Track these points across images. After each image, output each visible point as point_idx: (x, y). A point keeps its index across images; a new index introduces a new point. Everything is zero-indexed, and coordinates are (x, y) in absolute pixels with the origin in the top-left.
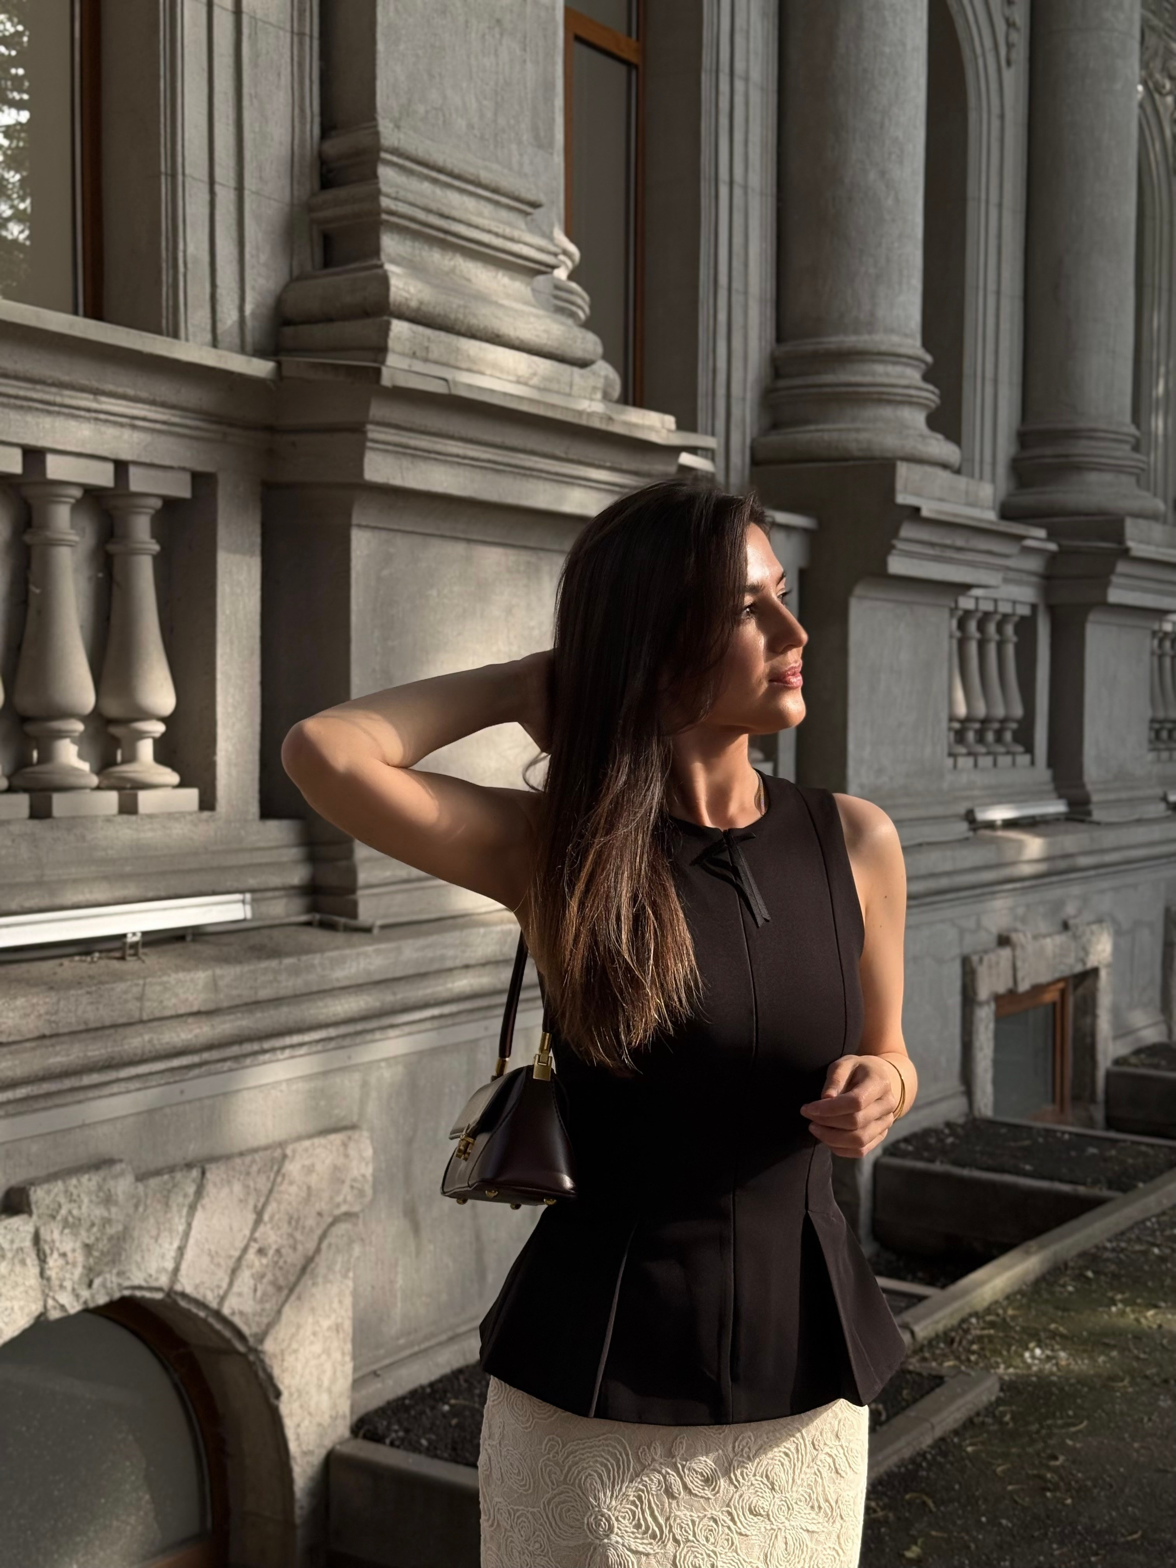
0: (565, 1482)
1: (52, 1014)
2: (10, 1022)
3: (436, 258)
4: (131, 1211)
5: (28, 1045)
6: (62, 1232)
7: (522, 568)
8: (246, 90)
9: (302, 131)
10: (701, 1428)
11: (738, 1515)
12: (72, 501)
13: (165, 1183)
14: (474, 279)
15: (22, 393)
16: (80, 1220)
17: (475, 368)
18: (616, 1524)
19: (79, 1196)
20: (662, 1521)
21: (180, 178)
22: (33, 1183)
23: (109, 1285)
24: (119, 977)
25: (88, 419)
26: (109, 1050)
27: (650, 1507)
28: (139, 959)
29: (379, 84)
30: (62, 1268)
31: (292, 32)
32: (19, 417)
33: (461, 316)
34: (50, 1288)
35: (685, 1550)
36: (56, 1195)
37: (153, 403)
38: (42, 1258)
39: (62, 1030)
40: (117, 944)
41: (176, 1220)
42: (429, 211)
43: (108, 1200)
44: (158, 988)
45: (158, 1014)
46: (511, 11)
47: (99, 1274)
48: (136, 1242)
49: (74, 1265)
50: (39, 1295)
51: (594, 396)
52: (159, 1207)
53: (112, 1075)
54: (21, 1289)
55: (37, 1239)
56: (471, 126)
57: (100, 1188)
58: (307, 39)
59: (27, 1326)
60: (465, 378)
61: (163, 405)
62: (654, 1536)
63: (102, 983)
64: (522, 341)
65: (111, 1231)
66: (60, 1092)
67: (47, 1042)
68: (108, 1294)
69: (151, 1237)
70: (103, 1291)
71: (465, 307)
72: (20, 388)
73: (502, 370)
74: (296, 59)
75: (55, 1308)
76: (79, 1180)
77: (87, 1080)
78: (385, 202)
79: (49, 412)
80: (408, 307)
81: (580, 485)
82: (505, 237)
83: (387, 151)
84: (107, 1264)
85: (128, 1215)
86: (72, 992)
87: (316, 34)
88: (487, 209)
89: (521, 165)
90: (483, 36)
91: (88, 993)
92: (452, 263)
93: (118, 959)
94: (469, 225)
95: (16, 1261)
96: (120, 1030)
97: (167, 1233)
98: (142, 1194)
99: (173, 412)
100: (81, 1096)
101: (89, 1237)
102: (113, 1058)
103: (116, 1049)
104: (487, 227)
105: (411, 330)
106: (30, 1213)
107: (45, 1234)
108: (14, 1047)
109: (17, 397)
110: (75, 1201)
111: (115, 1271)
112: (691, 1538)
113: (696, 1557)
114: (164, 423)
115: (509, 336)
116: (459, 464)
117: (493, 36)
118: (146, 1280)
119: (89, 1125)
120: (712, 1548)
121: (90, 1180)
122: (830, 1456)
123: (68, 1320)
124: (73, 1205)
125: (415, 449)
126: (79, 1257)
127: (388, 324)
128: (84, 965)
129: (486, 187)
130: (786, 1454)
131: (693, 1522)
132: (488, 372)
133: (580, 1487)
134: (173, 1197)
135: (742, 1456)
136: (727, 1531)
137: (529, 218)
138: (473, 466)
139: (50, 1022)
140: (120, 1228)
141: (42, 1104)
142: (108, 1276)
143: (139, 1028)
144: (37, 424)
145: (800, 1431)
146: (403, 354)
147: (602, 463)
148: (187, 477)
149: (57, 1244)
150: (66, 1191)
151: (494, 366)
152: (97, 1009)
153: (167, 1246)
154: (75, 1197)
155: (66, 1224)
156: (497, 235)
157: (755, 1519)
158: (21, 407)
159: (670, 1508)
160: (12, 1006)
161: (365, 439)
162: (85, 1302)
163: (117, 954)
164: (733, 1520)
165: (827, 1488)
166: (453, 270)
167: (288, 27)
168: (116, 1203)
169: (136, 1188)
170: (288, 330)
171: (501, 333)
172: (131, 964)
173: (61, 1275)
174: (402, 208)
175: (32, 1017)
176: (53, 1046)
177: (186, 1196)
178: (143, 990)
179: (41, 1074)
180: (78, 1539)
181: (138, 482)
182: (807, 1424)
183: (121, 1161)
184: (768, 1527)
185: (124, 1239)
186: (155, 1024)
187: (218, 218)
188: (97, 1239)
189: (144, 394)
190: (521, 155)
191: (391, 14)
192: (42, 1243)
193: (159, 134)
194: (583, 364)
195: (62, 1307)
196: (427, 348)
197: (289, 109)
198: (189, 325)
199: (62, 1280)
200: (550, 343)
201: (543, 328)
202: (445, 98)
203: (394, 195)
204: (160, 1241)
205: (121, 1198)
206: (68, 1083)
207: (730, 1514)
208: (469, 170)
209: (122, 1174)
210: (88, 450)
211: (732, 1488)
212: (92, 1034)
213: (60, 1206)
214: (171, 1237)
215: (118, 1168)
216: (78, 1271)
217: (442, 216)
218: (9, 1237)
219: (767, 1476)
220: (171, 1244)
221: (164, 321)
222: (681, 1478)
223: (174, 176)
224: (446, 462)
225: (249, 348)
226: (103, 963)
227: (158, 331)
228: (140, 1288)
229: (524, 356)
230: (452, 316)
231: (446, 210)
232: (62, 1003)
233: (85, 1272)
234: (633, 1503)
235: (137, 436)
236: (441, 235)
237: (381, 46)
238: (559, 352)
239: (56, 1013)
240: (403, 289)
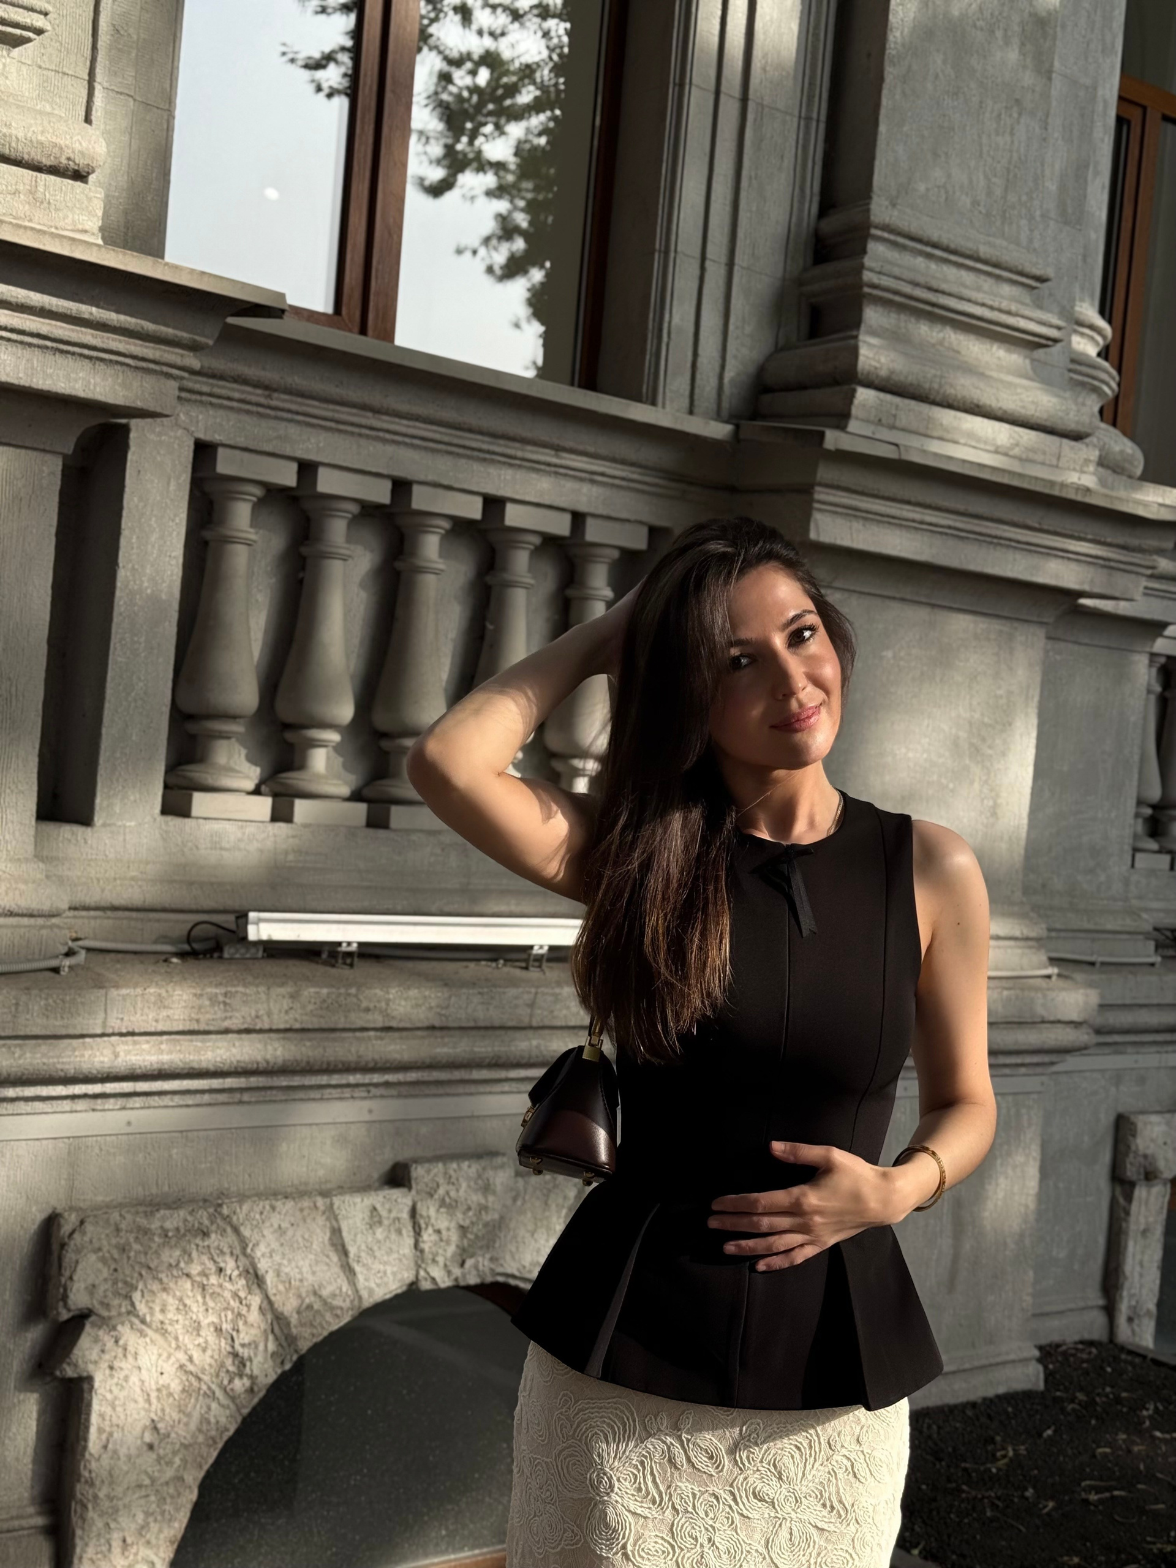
0: (573, 1437)
1: (442, 1008)
2: (401, 1010)
3: (925, 331)
4: (509, 1202)
5: (419, 1033)
6: (438, 1211)
7: (992, 636)
8: (745, 173)
9: (801, 210)
10: (708, 1407)
11: (741, 1497)
12: (532, 547)
13: (546, 1183)
14: (963, 352)
15: (485, 447)
16: (456, 1202)
17: (949, 436)
18: (617, 1484)
19: (457, 1179)
20: (662, 1488)
21: (672, 255)
22: (416, 1161)
23: (481, 1267)
24: (514, 983)
25: (549, 473)
26: (496, 1049)
27: (652, 1474)
28: (542, 971)
29: (877, 163)
30: (435, 1244)
31: (800, 117)
32: (482, 469)
33: (936, 386)
34: (423, 1260)
35: (683, 1520)
36: (435, 1175)
37: (614, 460)
38: (417, 1232)
39: (451, 1024)
40: (524, 956)
41: (554, 1219)
42: (916, 284)
43: (487, 1189)
44: (550, 998)
45: (547, 1023)
46: (1033, 91)
47: (472, 1256)
48: (511, 1233)
49: (448, 1242)
50: (412, 1265)
51: (1085, 469)
52: (538, 1203)
53: (502, 1074)
54: (395, 1256)
55: (413, 1212)
56: (975, 203)
57: (479, 1176)
58: (814, 124)
59: (399, 1291)
60: (935, 447)
61: (623, 462)
62: (654, 1502)
63: (495, 986)
64: (1005, 412)
65: (487, 1217)
66: (450, 1082)
67: (438, 1033)
68: (479, 1276)
69: (528, 1231)
70: (474, 1272)
71: (942, 377)
72: (483, 442)
73: (979, 440)
74: (801, 142)
75: (426, 1279)
76: (459, 1165)
77: (476, 1074)
78: (867, 276)
79: (511, 465)
80: (877, 376)
81: (1056, 556)
82: (1000, 310)
83: (876, 227)
84: (481, 1248)
85: (504, 1206)
86: (464, 990)
87: (823, 118)
88: (987, 283)
89: (1031, 240)
90: (999, 115)
91: (480, 993)
92: (941, 335)
93: (522, 968)
94: (961, 298)
95: (392, 1229)
96: (510, 1033)
97: (544, 1230)
98: (521, 1188)
99: (633, 469)
100: (473, 1088)
101: (464, 1220)
102: (499, 1057)
103: (503, 1049)
104: (980, 300)
105: (878, 398)
106: (410, 1188)
107: (422, 1209)
108: (404, 1034)
109: (480, 450)
110: (453, 1184)
111: (488, 1256)
112: (690, 1509)
113: (693, 1528)
114: (623, 479)
115: (990, 406)
116: (916, 528)
117: (1010, 116)
118: (518, 1270)
119: (478, 1117)
120: (711, 1522)
121: (469, 1167)
122: (848, 1459)
123: (438, 1294)
124: (451, 1187)
125: (867, 512)
126: (454, 1237)
127: (854, 391)
128: (489, 970)
129: (986, 262)
130: (798, 1448)
131: (694, 1495)
132: (962, 441)
133: (586, 1444)
134: (552, 1196)
135: (749, 1440)
136: (728, 1509)
137: (1036, 291)
138: (931, 531)
139: (440, 1015)
140: (496, 1216)
141: (433, 1090)
142: (480, 1259)
143: (530, 1033)
144: (499, 476)
145: (814, 1427)
146: (867, 421)
147: (1082, 535)
148: (644, 531)
149: (433, 1221)
150: (445, 1173)
151: (971, 435)
152: (488, 1009)
153: (542, 1242)
154: (453, 1180)
155: (442, 1203)
156: (992, 308)
157: (760, 1504)
158: (485, 460)
159: (672, 1477)
160: (405, 995)
161: (812, 500)
162: (456, 1280)
163: (523, 965)
164: (735, 1500)
165: (841, 1490)
166: (941, 343)
167: (796, 113)
168: (494, 1193)
169: (516, 1182)
170: (766, 398)
171: (981, 403)
172: (534, 974)
173: (434, 1249)
174: (885, 281)
175: (423, 1008)
176: (442, 1037)
177: (565, 1198)
178: (535, 998)
179: (428, 1061)
180: (449, 1507)
181: (593, 532)
182: (824, 1423)
183: (504, 1154)
184: (773, 1514)
185: (500, 1228)
186: (546, 1032)
187: (706, 291)
188: (472, 1223)
189: (603, 451)
190: (1031, 231)
191: (897, 97)
192: (418, 1216)
193: (656, 215)
194: (1077, 437)
195: (433, 1279)
196: (895, 416)
197: (790, 189)
198: (667, 391)
199: (435, 1255)
200: (1037, 414)
201: (1030, 399)
202: (949, 176)
203: (878, 269)
204: (536, 1236)
205: (499, 1188)
206: (457, 1075)
207: (733, 1494)
208: (968, 245)
209: (502, 1166)
210: (547, 502)
211: (736, 1470)
212: (482, 1032)
213: (438, 1186)
214: (548, 1235)
215: (499, 1160)
216: (451, 1249)
217: (930, 289)
218: (387, 1206)
219: (775, 1466)
220: (547, 1241)
221: (645, 387)
222: (685, 1452)
223: (667, 252)
224: (901, 526)
225: (725, 413)
226: (506, 969)
227: (637, 398)
228: (514, 1277)
229: (1005, 427)
230: (927, 386)
231: (934, 284)
232: (453, 999)
233: (459, 1251)
234: (636, 1467)
235: (595, 490)
236: (928, 308)
237: (883, 128)
238: (1048, 424)
239: (447, 1007)
240: (874, 359)
